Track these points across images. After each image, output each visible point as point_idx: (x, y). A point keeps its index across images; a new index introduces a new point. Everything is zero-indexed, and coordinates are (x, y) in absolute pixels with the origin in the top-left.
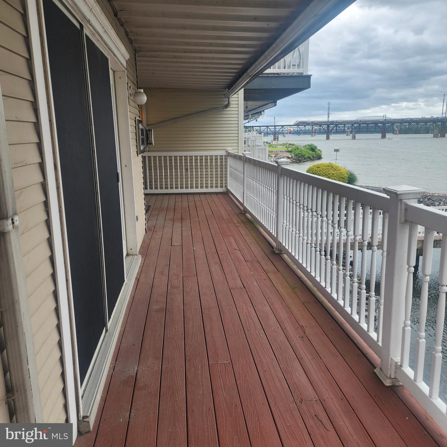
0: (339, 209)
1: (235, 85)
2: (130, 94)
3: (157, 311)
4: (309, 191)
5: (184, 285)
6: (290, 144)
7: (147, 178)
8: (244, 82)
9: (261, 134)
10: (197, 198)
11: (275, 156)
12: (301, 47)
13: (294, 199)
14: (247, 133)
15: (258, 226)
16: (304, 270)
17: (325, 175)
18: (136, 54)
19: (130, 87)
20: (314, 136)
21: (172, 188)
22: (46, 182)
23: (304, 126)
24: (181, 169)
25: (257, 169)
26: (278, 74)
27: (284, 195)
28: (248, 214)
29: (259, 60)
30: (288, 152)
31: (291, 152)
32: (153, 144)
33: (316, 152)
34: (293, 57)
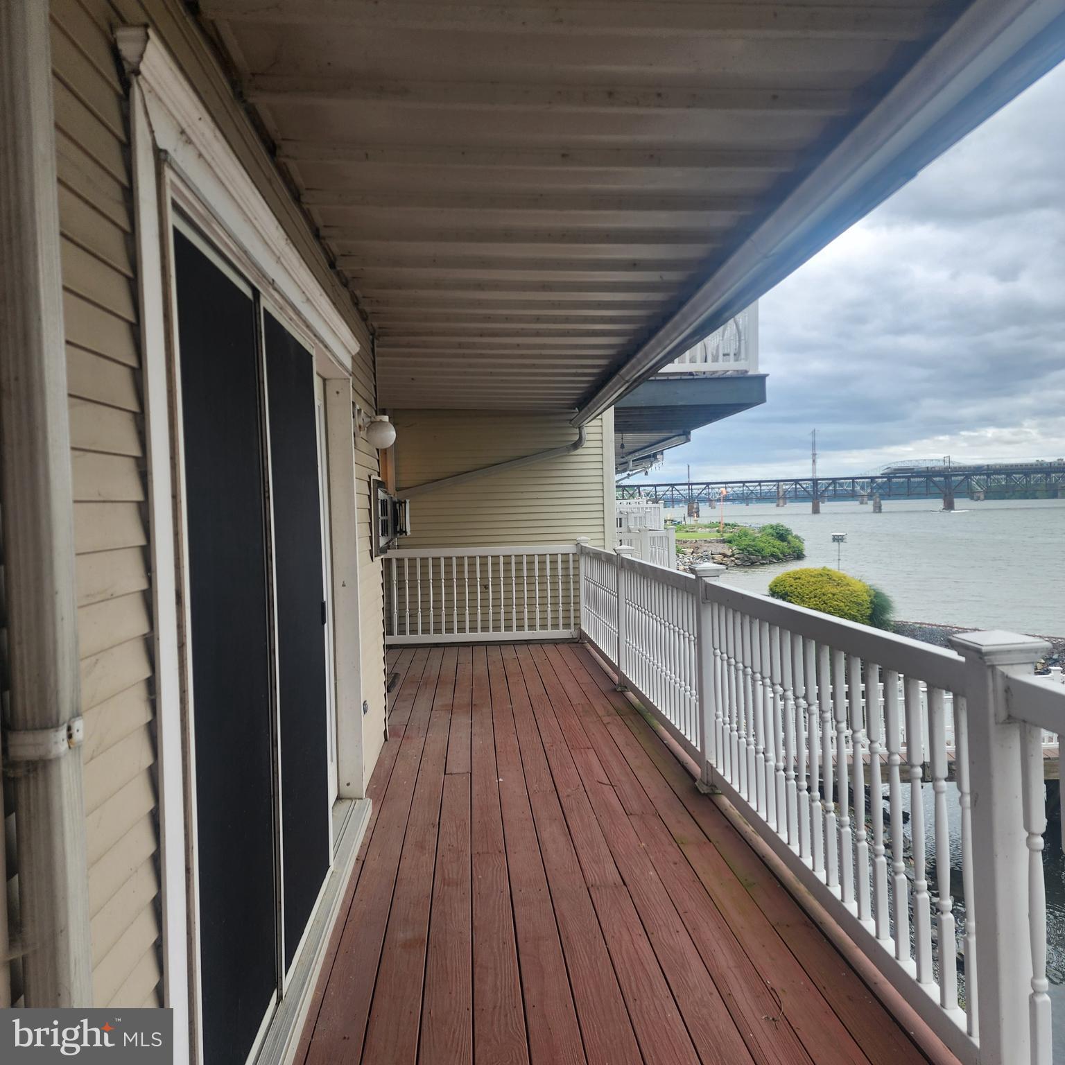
0: (848, 681)
1: (595, 400)
2: (360, 427)
3: (408, 945)
4: (773, 641)
5: (473, 877)
6: (726, 525)
7: (394, 609)
8: (612, 395)
9: (657, 503)
10: (509, 653)
11: (693, 553)
12: (741, 318)
13: (739, 658)
14: (624, 502)
15: (655, 723)
16: (772, 838)
17: (815, 597)
18: (376, 341)
19: (359, 411)
20: (783, 506)
21: (450, 630)
22: (155, 633)
23: (757, 484)
24: (473, 586)
25: (649, 584)
26: (691, 374)
27: (715, 649)
28: (631, 693)
29: (647, 348)
30: (724, 541)
31: (730, 542)
32: (409, 533)
33: (789, 543)
34: (723, 337)
